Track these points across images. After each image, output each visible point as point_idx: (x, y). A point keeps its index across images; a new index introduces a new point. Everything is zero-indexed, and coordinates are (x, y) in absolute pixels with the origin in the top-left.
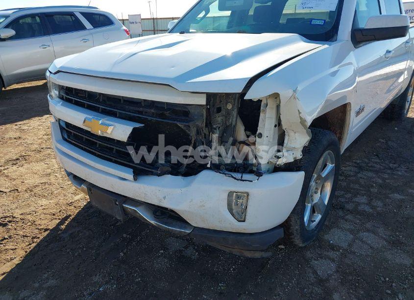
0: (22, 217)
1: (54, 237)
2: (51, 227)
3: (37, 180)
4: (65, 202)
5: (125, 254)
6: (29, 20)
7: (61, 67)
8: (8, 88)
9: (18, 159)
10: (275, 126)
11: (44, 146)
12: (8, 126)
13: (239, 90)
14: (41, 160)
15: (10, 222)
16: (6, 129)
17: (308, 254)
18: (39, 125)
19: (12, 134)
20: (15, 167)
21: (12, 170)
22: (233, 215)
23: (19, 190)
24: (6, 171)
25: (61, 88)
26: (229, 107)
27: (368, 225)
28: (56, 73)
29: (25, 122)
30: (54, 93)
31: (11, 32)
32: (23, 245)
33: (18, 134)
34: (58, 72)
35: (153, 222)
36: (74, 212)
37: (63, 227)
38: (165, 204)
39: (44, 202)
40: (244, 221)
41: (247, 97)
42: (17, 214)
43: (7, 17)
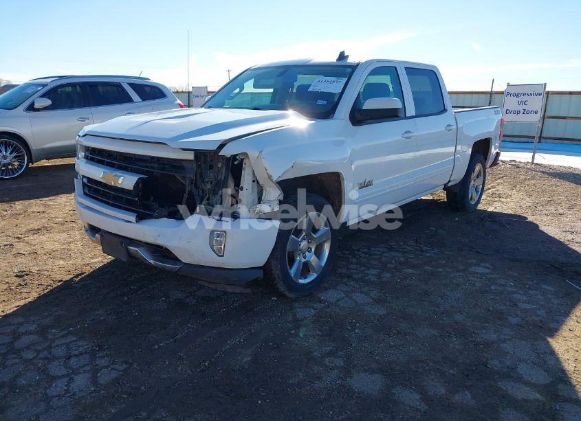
0: (38, 272)
1: (67, 286)
2: (64, 280)
3: (57, 246)
4: (82, 263)
5: (128, 299)
6: (69, 89)
7: (89, 131)
8: (36, 165)
9: (39, 229)
10: (254, 181)
11: (69, 220)
12: (32, 201)
13: (214, 147)
14: (64, 231)
15: (27, 275)
16: (29, 204)
17: (297, 305)
18: (67, 202)
19: (34, 209)
20: (35, 236)
21: (32, 238)
22: (214, 251)
23: (39, 253)
24: (26, 238)
25: (87, 149)
26: (220, 165)
27: (365, 289)
28: (83, 136)
29: (51, 198)
30: (81, 154)
31: (48, 102)
32: (37, 290)
33: (42, 209)
34: (85, 135)
35: (152, 262)
36: (88, 270)
37: (77, 280)
38: (160, 242)
39: (61, 262)
40: (223, 256)
41: (221, 153)
42: (34, 269)
43: (44, 85)
